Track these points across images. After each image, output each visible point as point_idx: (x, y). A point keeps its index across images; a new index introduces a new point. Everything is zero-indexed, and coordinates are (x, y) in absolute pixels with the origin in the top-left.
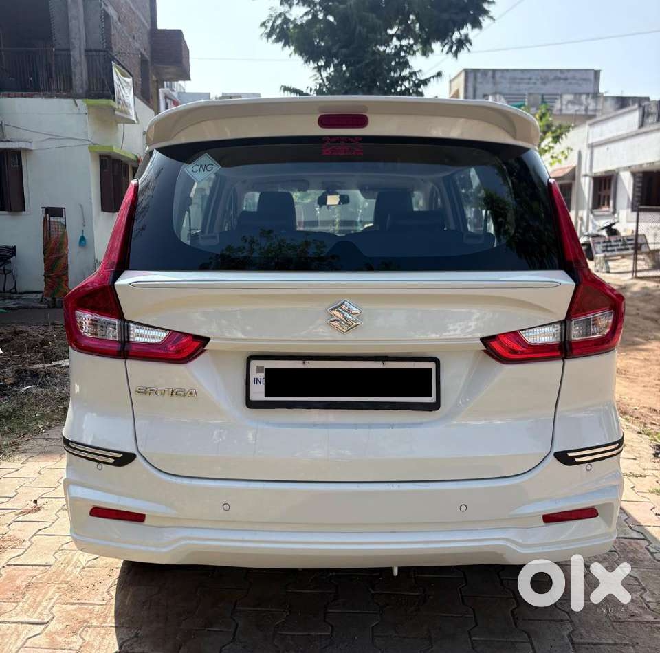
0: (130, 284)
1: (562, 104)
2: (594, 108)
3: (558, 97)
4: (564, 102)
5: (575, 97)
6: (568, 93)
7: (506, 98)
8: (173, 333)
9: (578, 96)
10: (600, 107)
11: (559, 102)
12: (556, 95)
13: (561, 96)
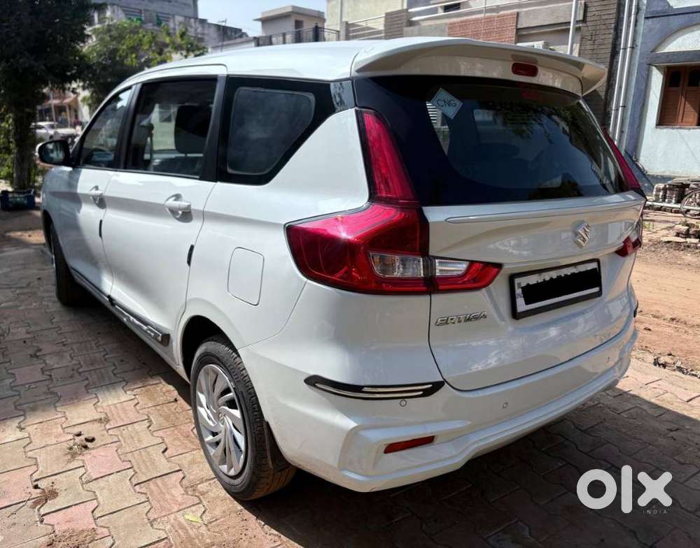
0: (446, 220)
1: (175, 25)
2: (202, 32)
3: (170, 16)
4: (177, 23)
5: (185, 20)
6: (178, 14)
7: (124, 11)
8: (472, 263)
9: (187, 19)
10: (206, 32)
11: (172, 21)
12: (169, 14)
13: (173, 16)
